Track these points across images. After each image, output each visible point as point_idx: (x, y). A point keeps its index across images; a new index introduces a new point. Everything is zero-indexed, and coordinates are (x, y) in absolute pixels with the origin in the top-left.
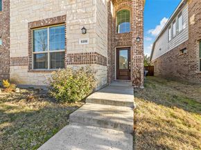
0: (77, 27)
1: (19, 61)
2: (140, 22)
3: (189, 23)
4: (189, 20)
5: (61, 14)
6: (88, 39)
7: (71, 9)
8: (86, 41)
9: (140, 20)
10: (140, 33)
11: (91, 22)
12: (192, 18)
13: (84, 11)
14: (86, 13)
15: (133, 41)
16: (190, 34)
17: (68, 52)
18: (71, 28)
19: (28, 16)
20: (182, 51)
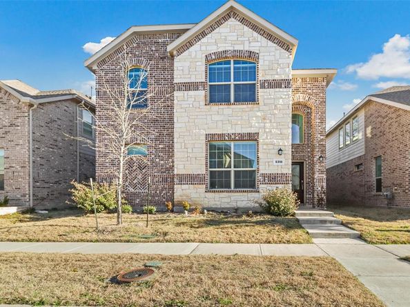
0: (271, 147)
1: (192, 179)
2: (322, 140)
3: (366, 134)
4: (365, 131)
5: (253, 131)
6: (283, 160)
7: (264, 127)
8: (281, 162)
9: (322, 137)
10: (322, 151)
11: (286, 144)
12: (369, 130)
13: (279, 132)
14: (281, 134)
15: (315, 159)
16: (366, 147)
17: (261, 172)
18: (265, 147)
19: (206, 127)
20: (358, 166)
